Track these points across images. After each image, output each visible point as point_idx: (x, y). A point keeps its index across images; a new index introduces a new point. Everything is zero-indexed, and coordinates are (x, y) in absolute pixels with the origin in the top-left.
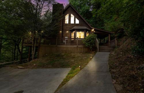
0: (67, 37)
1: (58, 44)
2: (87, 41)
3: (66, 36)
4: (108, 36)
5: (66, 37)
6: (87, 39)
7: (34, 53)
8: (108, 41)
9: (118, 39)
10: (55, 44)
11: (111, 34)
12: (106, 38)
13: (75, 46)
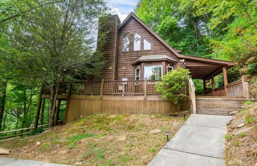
0: (126, 79)
1: (104, 94)
2: (165, 86)
3: (125, 77)
4: (222, 71)
5: (123, 80)
6: (167, 82)
7: (53, 114)
8: (223, 85)
9: (249, 77)
10: (99, 94)
11: (227, 67)
12: (217, 78)
13: (141, 98)
